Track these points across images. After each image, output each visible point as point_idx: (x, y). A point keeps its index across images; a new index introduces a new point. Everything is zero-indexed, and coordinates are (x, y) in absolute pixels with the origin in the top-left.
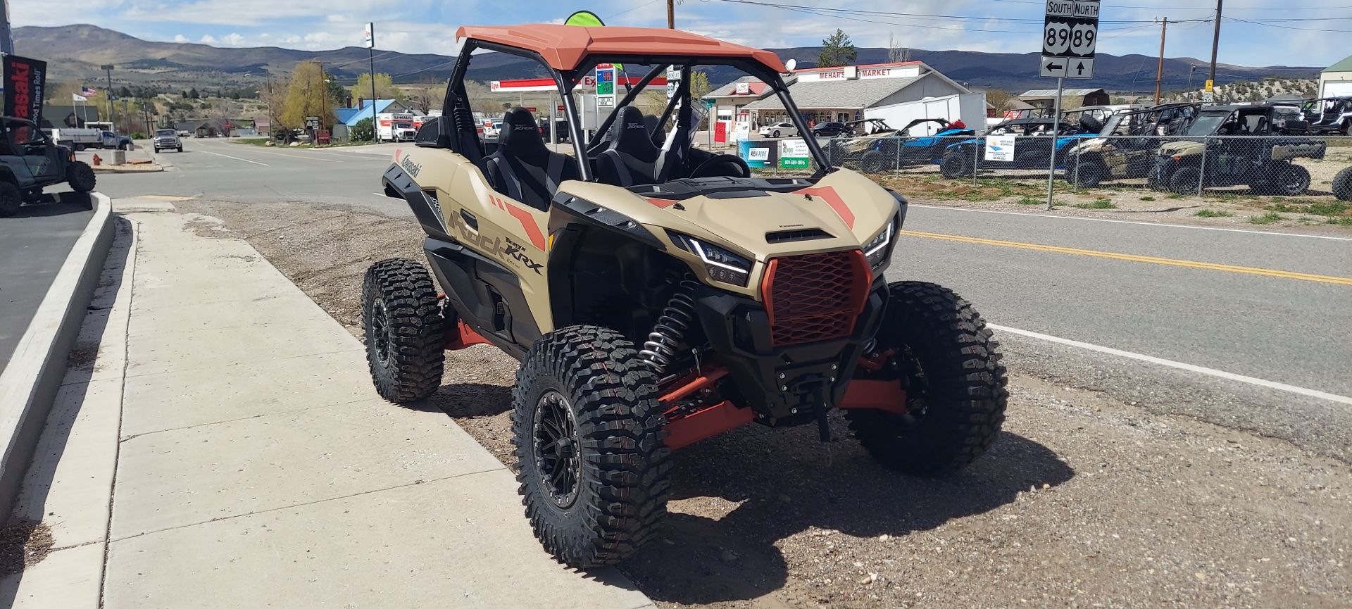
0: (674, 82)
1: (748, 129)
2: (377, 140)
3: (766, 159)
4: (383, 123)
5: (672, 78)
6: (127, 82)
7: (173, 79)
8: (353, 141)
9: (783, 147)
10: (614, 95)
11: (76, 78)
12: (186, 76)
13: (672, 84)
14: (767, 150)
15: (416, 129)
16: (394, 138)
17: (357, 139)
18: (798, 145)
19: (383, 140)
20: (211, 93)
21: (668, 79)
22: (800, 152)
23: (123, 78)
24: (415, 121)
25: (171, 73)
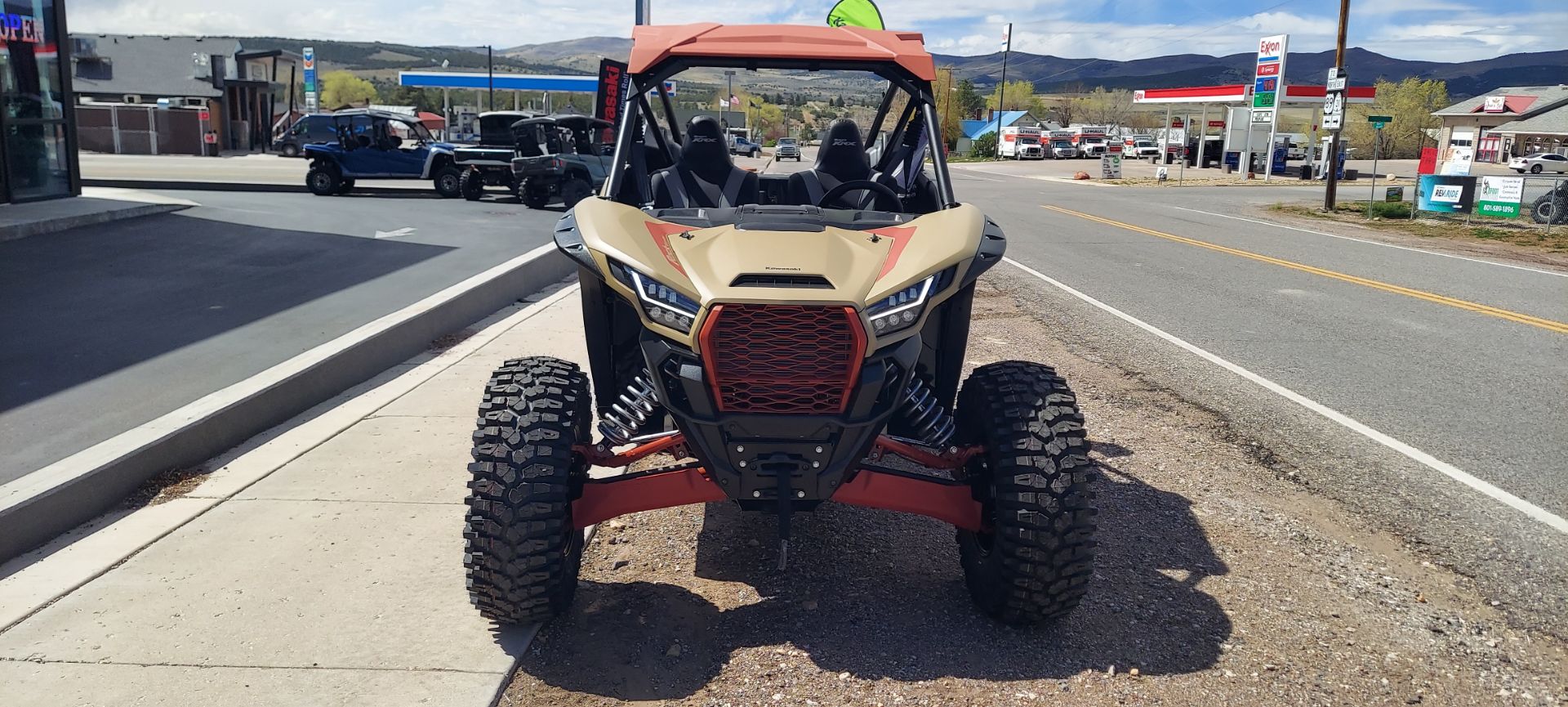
0: (1335, 92)
1: (1470, 159)
2: (998, 157)
3: (1457, 200)
4: (1008, 138)
5: (1333, 88)
6: (783, 89)
7: (824, 86)
8: (972, 157)
9: (1484, 186)
10: (1274, 110)
11: (740, 84)
12: (837, 83)
13: (1332, 96)
14: (1459, 189)
15: (1042, 145)
16: (1016, 155)
17: (978, 155)
18: (1506, 184)
19: (1005, 157)
20: (855, 102)
21: (1328, 89)
22: (1508, 195)
23: (780, 84)
24: (1042, 136)
25: (823, 80)
